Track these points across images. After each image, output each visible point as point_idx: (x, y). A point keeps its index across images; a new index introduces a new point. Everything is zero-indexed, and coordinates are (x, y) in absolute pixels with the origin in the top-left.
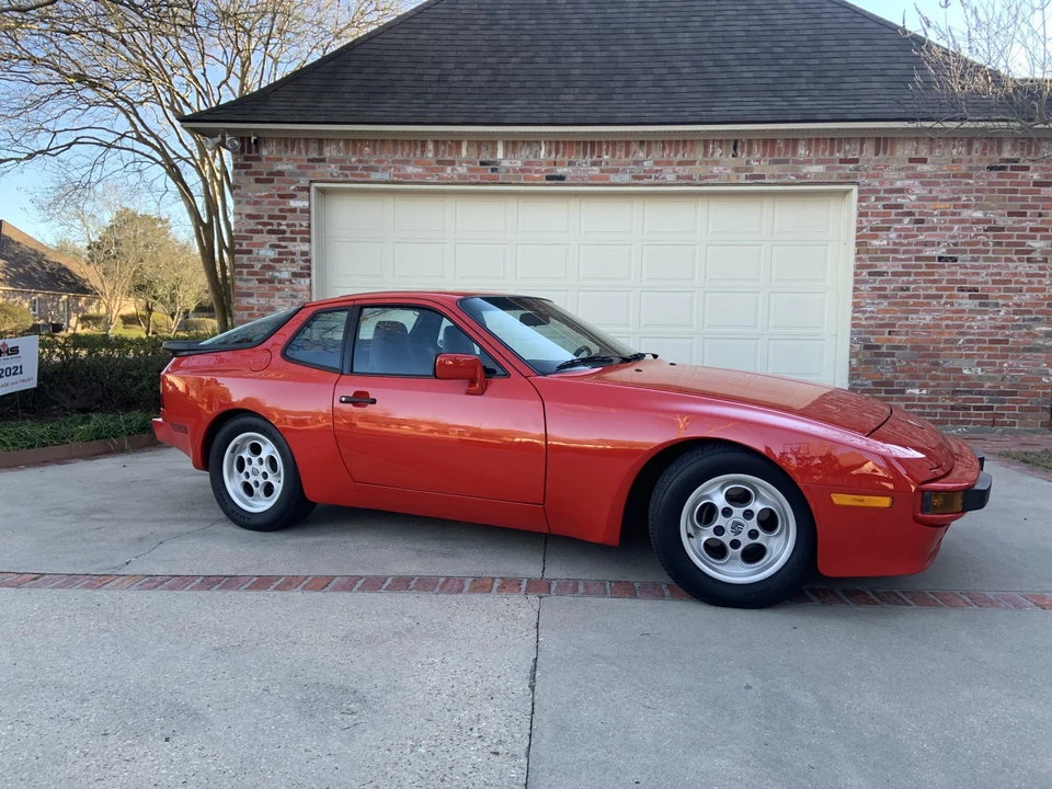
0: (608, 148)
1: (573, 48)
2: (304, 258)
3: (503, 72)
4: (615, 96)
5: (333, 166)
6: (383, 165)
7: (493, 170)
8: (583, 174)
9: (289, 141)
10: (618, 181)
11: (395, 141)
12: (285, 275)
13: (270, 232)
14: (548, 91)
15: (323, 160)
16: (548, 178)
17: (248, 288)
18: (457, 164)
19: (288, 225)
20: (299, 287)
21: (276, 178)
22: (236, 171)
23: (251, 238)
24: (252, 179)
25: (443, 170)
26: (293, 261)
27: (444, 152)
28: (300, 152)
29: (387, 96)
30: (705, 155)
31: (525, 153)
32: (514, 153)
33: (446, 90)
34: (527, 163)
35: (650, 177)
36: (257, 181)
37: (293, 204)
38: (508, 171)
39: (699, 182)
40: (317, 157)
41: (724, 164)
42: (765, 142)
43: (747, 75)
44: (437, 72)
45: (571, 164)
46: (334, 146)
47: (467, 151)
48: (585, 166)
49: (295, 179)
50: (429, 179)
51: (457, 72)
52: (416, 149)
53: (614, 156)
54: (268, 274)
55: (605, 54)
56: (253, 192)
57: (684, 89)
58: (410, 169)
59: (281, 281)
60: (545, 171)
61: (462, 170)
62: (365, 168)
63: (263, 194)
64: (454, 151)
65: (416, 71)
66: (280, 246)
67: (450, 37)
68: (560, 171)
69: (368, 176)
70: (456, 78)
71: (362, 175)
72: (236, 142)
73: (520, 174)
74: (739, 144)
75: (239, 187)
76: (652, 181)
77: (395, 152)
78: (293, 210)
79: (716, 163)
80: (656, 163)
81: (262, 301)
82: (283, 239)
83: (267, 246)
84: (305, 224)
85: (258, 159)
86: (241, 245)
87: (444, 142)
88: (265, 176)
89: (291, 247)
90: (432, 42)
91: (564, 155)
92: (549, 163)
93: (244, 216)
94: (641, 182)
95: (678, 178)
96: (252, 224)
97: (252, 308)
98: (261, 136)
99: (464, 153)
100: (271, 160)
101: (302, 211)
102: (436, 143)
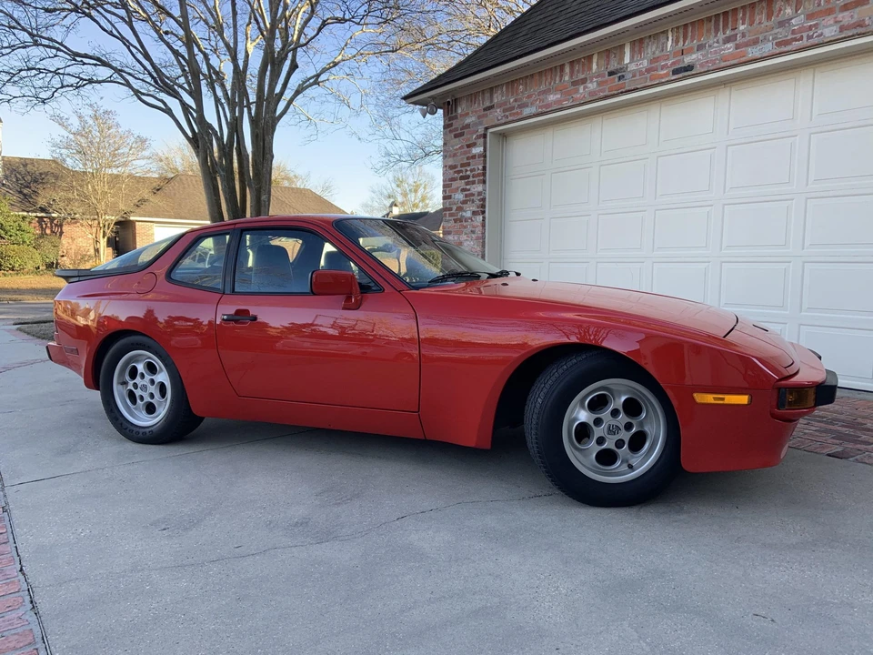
0: (744, 15)
2: (480, 198)
5: (498, 110)
6: (532, 100)
7: (620, 78)
8: (714, 57)
9: (472, 96)
10: (758, 55)
11: (540, 73)
12: (469, 214)
13: (462, 178)
15: (493, 107)
16: (675, 72)
17: (449, 227)
18: (588, 81)
20: (477, 224)
21: (465, 131)
22: (445, 131)
23: (451, 185)
24: (453, 135)
25: (577, 91)
26: (473, 201)
27: (578, 71)
28: (479, 104)
31: (651, 50)
32: (640, 52)
34: (652, 61)
35: (801, 38)
36: (456, 136)
37: (474, 151)
38: (634, 75)
40: (489, 105)
45: (700, 48)
46: (499, 92)
47: (597, 65)
48: (718, 46)
49: (476, 128)
50: (566, 103)
52: (556, 75)
53: (751, 24)
54: (460, 215)
56: (452, 147)
58: (552, 98)
59: (466, 220)
60: (673, 64)
61: (592, 86)
62: (519, 106)
63: (458, 147)
64: (586, 69)
66: (466, 190)
68: (688, 60)
69: (521, 113)
71: (517, 114)
73: (646, 75)
75: (446, 144)
76: (804, 43)
77: (541, 84)
78: (474, 157)
80: (810, 17)
81: (456, 238)
82: (467, 184)
83: (460, 190)
84: (481, 167)
85: (456, 117)
86: (446, 192)
87: (578, 61)
88: (459, 131)
89: (473, 189)
91: (693, 39)
92: (675, 55)
93: (448, 167)
94: (788, 48)
95: (842, 29)
96: (451, 173)
98: (458, 96)
99: (594, 66)
100: (463, 115)
101: (480, 156)
102: (572, 63)
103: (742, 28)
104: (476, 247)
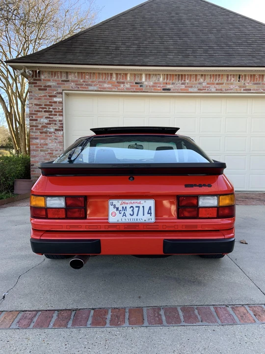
0: (188, 77)
1: (168, 38)
2: (60, 123)
3: (142, 46)
4: (189, 57)
5: (73, 83)
6: (94, 84)
7: (141, 86)
8: (178, 88)
9: (53, 73)
10: (192, 91)
11: (99, 73)
12: (52, 130)
13: (45, 111)
14: (162, 54)
15: (69, 81)
16: (164, 90)
17: (36, 136)
18: (125, 83)
19: (53, 109)
20: (58, 135)
21: (48, 88)
22: (30, 85)
23: (37, 114)
24: (37, 88)
25: (120, 86)
26: (55, 124)
27: (120, 78)
28: (58, 77)
29: (95, 54)
30: (227, 80)
31: (154, 79)
32: (149, 78)
33: (119, 53)
34: (154, 83)
35: (205, 90)
36: (39, 89)
37: (55, 99)
38: (147, 87)
39: (225, 91)
40: (66, 79)
41: (235, 84)
42: (251, 75)
43: (240, 50)
44: (115, 46)
45: (173, 84)
46: (73, 75)
47: (130, 78)
48: (178, 85)
49: (56, 89)
50: (114, 90)
51: (122, 46)
52: (108, 77)
53: (190, 81)
54: (45, 130)
55: (182, 41)
56: (38, 94)
57: (217, 54)
58: (106, 85)
59: (50, 133)
60: (163, 87)
61: (128, 86)
62: (86, 85)
63: (42, 95)
64: (124, 78)
65: (106, 45)
66: (49, 118)
67: (118, 33)
68: (168, 87)
69: (88, 88)
70: (123, 48)
71: (85, 88)
72: (31, 72)
73: (152, 88)
74: (241, 76)
75: (32, 92)
76: (206, 91)
77: (99, 78)
78: (55, 102)
79: (232, 84)
80: (208, 84)
81: (42, 141)
82: (49, 115)
83: (44, 117)
84: (60, 108)
85: (40, 80)
86: (32, 117)
87: (120, 74)
88: (43, 88)
89: (55, 118)
90: (111, 35)
91: (170, 80)
92: (164, 83)
93: (33, 105)
94: (202, 91)
95: (216, 90)
96: (37, 108)
97: (38, 144)
98: (41, 70)
99: (128, 79)
100: (46, 80)
101: (59, 103)
102: (117, 74)
103: (187, 81)
104: (58, 146)
